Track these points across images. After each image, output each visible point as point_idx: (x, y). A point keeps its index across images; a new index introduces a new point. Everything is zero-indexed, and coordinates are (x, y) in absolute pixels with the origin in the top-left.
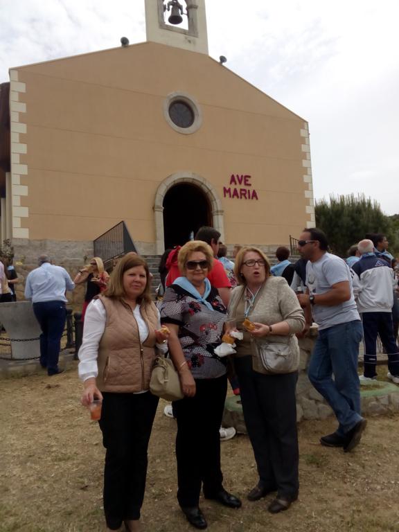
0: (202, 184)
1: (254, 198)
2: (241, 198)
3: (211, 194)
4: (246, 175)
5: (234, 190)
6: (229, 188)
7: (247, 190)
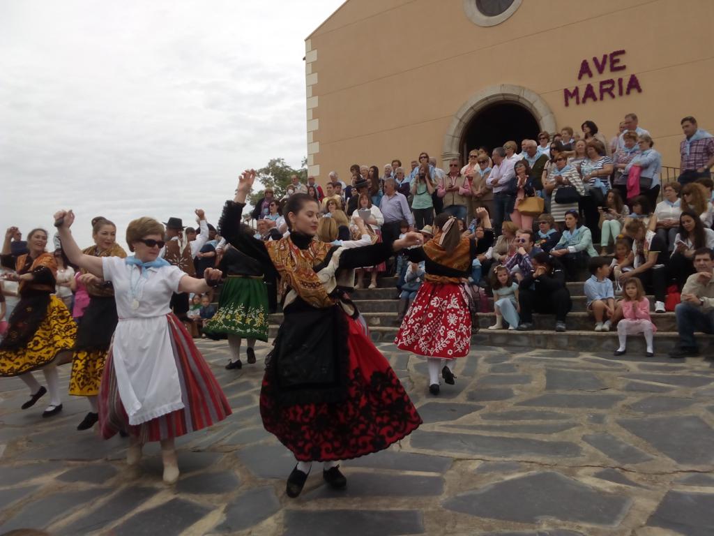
2: (602, 98)
3: (535, 109)
4: (614, 52)
5: (587, 88)
6: (574, 89)
7: (616, 81)
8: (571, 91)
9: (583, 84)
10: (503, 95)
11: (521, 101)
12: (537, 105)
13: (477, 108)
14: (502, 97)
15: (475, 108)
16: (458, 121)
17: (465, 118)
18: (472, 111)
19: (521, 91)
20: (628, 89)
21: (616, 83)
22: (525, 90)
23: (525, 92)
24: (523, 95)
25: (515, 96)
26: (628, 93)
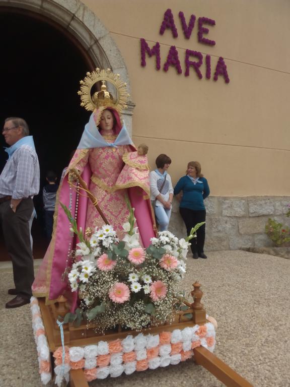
0: (73, 17)
1: (221, 79)
2: (187, 74)
3: (100, 50)
4: (203, 18)
5: (170, 52)
6: (154, 44)
7: (204, 56)
8: (151, 45)
9: (166, 42)
11: (74, 25)
12: (105, 44)
19: (79, 8)
20: (216, 74)
21: (204, 60)
22: (86, 11)
23: (85, 14)
24: (83, 18)
25: (67, 12)
26: (215, 79)
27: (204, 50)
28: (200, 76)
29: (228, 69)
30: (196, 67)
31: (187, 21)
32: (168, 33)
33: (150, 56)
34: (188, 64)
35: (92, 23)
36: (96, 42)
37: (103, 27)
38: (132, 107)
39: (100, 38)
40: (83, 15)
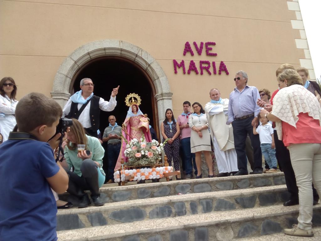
0: (137, 56)
1: (223, 73)
2: (202, 74)
3: (152, 69)
4: (208, 42)
5: (190, 64)
6: (181, 61)
7: (211, 63)
8: (179, 62)
9: (187, 59)
10: (122, 50)
11: (138, 59)
12: (154, 66)
13: (93, 56)
14: (119, 52)
15: (91, 55)
16: (73, 62)
17: (81, 61)
18: (88, 56)
19: (139, 51)
20: (220, 71)
21: (211, 65)
22: (142, 52)
23: (143, 53)
24: (141, 55)
25: (133, 54)
26: (220, 74)
27: (211, 59)
28: (210, 74)
29: (227, 67)
30: (207, 69)
31: (199, 46)
32: (188, 54)
33: (179, 67)
34: (202, 68)
35: (146, 57)
36: (149, 65)
37: (152, 57)
38: (171, 95)
39: (151, 63)
40: (142, 54)
